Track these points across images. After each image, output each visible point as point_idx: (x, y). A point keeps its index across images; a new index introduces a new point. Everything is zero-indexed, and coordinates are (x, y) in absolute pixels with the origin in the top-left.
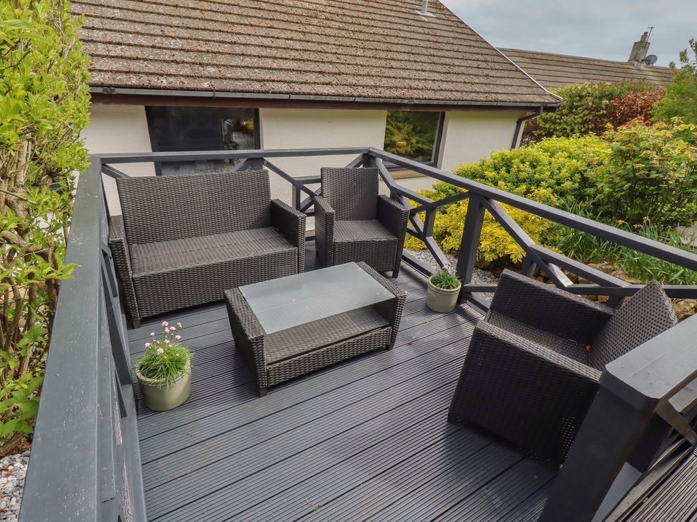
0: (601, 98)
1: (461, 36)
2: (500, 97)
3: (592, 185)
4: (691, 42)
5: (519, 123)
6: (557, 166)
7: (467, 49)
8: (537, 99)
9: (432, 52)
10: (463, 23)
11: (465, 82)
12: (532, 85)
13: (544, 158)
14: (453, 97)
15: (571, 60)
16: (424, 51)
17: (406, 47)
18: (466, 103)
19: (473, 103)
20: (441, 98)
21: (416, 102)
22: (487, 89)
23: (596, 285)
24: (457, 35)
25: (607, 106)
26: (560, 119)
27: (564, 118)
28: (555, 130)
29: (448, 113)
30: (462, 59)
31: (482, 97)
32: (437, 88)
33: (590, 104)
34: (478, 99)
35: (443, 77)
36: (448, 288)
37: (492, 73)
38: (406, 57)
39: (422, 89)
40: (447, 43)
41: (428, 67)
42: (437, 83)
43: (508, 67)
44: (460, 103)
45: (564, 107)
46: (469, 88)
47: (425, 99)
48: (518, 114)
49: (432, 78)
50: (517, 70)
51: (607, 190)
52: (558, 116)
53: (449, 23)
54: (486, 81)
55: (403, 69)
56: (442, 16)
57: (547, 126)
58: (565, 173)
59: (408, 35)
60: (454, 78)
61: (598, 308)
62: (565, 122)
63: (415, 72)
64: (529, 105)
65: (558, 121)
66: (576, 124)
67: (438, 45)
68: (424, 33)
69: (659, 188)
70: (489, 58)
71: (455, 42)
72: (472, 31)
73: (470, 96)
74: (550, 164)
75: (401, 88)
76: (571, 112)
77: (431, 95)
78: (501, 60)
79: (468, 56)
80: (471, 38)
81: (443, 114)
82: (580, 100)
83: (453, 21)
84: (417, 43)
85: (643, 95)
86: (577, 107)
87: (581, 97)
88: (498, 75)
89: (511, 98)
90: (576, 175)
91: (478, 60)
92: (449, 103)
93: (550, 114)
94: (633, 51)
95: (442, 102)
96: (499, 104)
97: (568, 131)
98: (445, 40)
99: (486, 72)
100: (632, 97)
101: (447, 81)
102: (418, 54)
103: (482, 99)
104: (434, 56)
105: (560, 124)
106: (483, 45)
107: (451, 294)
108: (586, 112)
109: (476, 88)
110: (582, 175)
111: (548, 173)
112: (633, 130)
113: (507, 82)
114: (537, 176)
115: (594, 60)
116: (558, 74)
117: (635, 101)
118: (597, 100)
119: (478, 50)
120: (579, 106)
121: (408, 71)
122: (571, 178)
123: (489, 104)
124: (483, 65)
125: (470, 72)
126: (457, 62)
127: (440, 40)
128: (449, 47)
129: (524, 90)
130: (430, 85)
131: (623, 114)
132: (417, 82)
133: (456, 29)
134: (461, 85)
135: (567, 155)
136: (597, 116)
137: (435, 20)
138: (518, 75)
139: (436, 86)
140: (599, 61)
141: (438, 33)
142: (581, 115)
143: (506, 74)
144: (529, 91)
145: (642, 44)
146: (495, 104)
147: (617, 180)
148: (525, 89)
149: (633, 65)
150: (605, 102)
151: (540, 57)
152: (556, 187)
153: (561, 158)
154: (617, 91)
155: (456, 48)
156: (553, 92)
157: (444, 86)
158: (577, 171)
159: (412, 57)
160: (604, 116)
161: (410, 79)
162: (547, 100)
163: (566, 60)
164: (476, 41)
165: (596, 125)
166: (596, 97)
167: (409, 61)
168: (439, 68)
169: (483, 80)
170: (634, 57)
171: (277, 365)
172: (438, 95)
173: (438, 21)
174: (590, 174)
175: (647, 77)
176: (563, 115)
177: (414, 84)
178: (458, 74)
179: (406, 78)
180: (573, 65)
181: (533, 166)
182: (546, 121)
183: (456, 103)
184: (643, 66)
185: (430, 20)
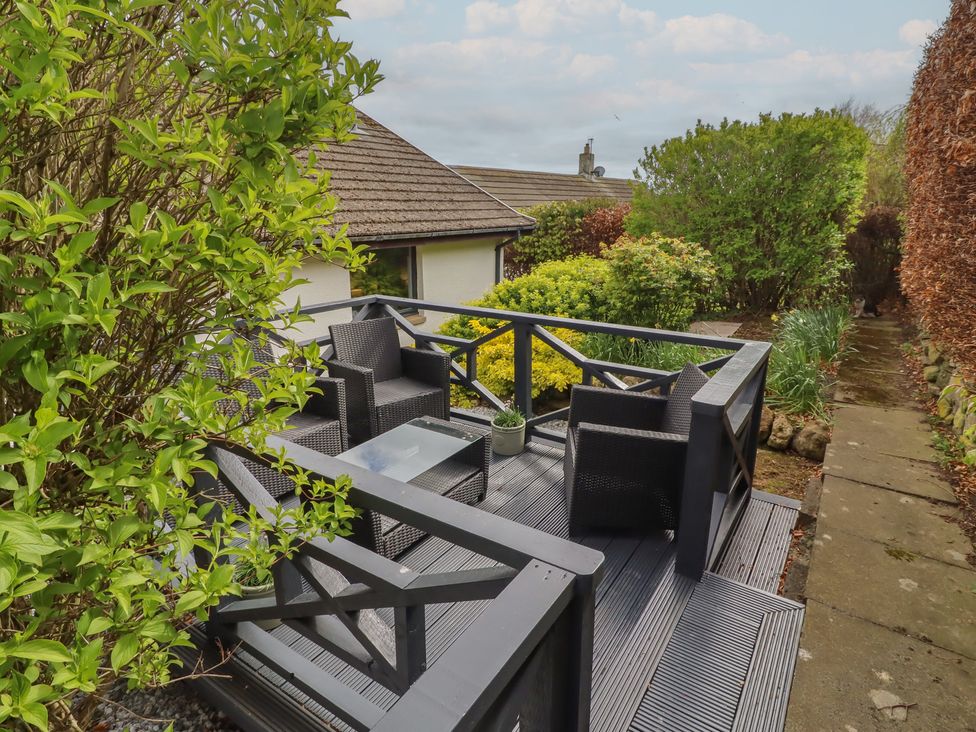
0: (573, 217)
1: (406, 156)
2: (476, 224)
3: (604, 303)
4: (639, 161)
5: (497, 250)
6: (564, 290)
7: (418, 171)
8: (511, 223)
9: (381, 177)
10: (403, 140)
11: (431, 210)
12: (501, 208)
13: (549, 283)
14: (425, 229)
15: (523, 176)
16: (371, 177)
17: (349, 173)
18: (441, 234)
19: (449, 233)
20: (412, 230)
21: (386, 238)
22: (457, 215)
23: (648, 381)
24: (403, 156)
25: (580, 223)
26: (538, 242)
27: (542, 240)
28: (536, 254)
29: (419, 248)
30: (418, 183)
31: (454, 225)
32: (402, 219)
33: (565, 223)
34: (453, 228)
35: (403, 206)
36: (515, 425)
37: (456, 197)
38: (353, 185)
39: (386, 223)
40: (394, 165)
41: (384, 195)
42: (401, 214)
43: (468, 189)
44: (434, 234)
45: (539, 229)
46: (437, 216)
47: (395, 233)
48: (494, 240)
49: (394, 208)
50: (480, 192)
51: (619, 305)
52: (535, 239)
53: (388, 141)
54: (453, 207)
55: (355, 200)
56: (376, 133)
57: (527, 250)
58: (574, 295)
59: (346, 158)
60: (417, 206)
61: (655, 397)
62: (544, 245)
63: (370, 202)
64: (505, 229)
65: (536, 244)
66: (555, 246)
67: (385, 169)
68: (364, 155)
69: (659, 297)
70: (446, 180)
71: (402, 163)
72: (417, 150)
73: (443, 226)
74: (557, 289)
75: (363, 223)
76: (547, 234)
77: (400, 228)
78: (460, 182)
79: (423, 179)
80: (419, 157)
81: (414, 249)
82: (552, 220)
83: (392, 139)
84: (360, 167)
85: (610, 210)
86: (552, 228)
87: (553, 217)
88: (462, 199)
89: (486, 223)
90: (585, 296)
91: (436, 184)
92: (422, 235)
93: (526, 237)
94: (580, 163)
95: (414, 236)
96: (476, 231)
97: (550, 254)
98: (391, 162)
99: (449, 196)
100: (601, 213)
101: (411, 211)
102: (366, 180)
103: (456, 227)
104: (384, 181)
105: (539, 247)
106: (434, 165)
107: (518, 432)
108: (563, 232)
109: (445, 216)
110: (589, 295)
111: (559, 298)
112: (624, 247)
113: (475, 206)
114: (549, 303)
115: (547, 174)
116: (516, 191)
117: (604, 217)
118: (569, 219)
119: (432, 172)
120: (554, 226)
121: (362, 202)
122: (581, 299)
123: (465, 232)
124: (443, 189)
125: (432, 198)
126: (414, 187)
127: (385, 162)
128: (398, 170)
129: (495, 214)
130: (393, 216)
131: (597, 231)
132: (378, 215)
133: (398, 148)
134: (428, 214)
135: (570, 277)
136: (574, 235)
137: (370, 139)
138: (484, 198)
139: (400, 216)
140: (552, 175)
141: (380, 154)
142: (558, 235)
143: (470, 197)
144: (500, 214)
145: (587, 156)
146: (471, 232)
147: (625, 294)
148: (495, 212)
149: (584, 177)
150: (578, 220)
151: (490, 173)
152: (571, 311)
153: (565, 283)
154: (586, 208)
155: (406, 170)
156: (523, 212)
157: (410, 216)
158: (584, 292)
159: (361, 185)
160: (579, 234)
161: (368, 211)
162: (522, 222)
163: (518, 175)
164: (425, 161)
165: (575, 245)
166: (567, 216)
167: (358, 189)
168: (396, 196)
169: (449, 206)
170: (584, 170)
171: (391, 534)
172: (408, 228)
173: (374, 140)
174: (599, 293)
175: (601, 189)
176: (539, 237)
177: (376, 217)
178: (420, 201)
179: (363, 211)
180: (527, 181)
181: (542, 294)
182: (523, 245)
183: (429, 235)
184: (593, 178)
185: (364, 138)
